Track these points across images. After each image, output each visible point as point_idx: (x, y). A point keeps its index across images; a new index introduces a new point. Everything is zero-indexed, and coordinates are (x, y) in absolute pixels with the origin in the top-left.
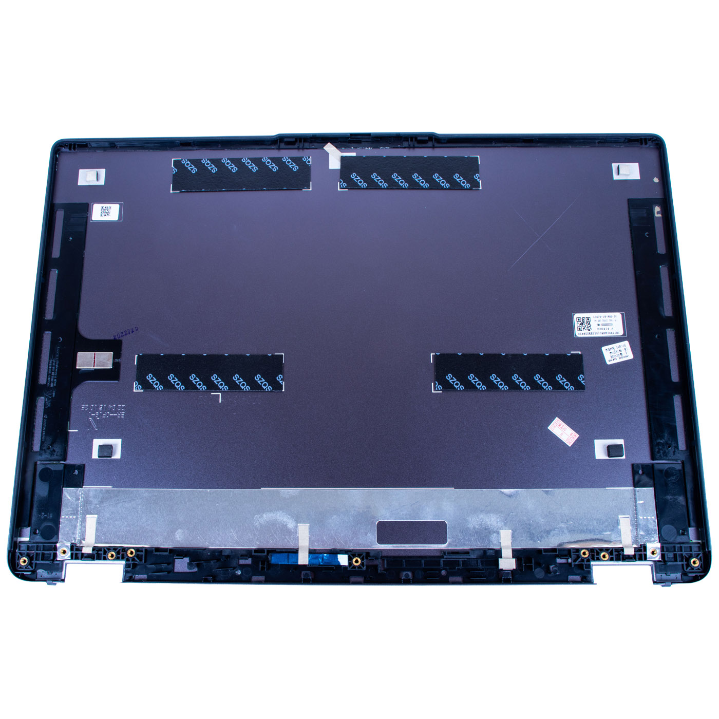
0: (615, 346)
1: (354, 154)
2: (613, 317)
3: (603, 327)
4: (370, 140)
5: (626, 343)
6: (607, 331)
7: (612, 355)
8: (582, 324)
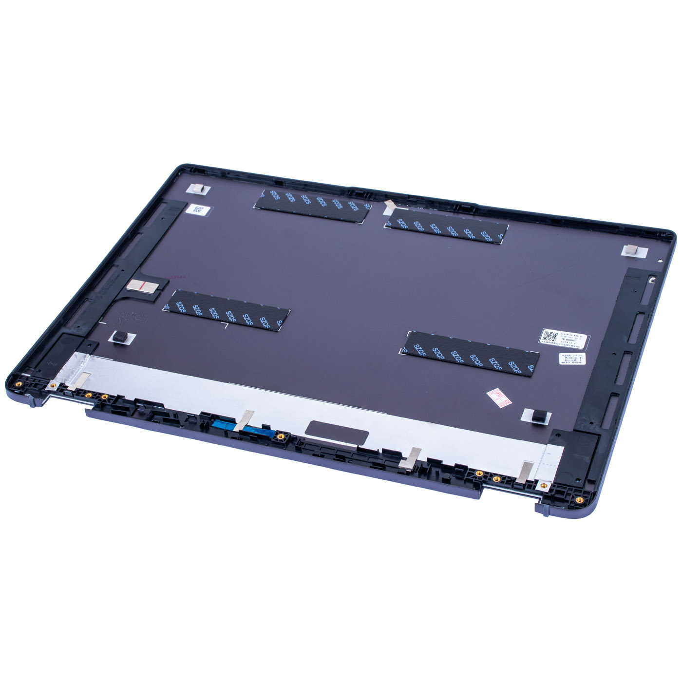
0: (572, 354)
1: (408, 209)
2: (579, 337)
3: (567, 341)
4: (424, 203)
5: (584, 355)
6: (569, 344)
7: (566, 359)
8: (549, 336)
